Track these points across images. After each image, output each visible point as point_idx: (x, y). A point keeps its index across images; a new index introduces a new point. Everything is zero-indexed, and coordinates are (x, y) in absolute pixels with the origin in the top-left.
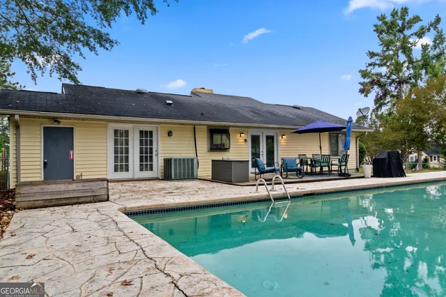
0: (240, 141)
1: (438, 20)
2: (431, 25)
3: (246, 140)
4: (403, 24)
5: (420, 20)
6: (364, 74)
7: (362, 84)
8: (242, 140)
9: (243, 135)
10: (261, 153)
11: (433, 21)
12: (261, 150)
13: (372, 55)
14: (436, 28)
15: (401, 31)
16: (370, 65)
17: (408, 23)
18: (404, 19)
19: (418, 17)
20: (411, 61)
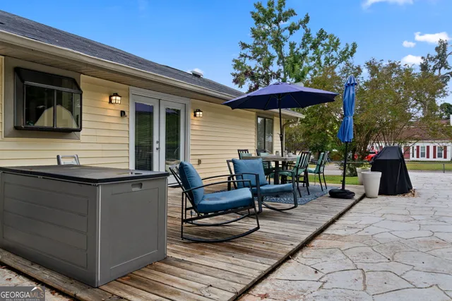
0: (111, 113)
1: (307, 19)
2: (301, 23)
3: (123, 113)
4: (279, 15)
5: (295, 14)
6: (238, 65)
7: (234, 75)
8: (113, 112)
9: (116, 99)
10: (155, 146)
11: (303, 19)
12: (156, 138)
13: (244, 46)
14: (306, 27)
15: (277, 22)
16: (242, 56)
17: (283, 15)
18: (280, 10)
19: (293, 11)
20: (281, 57)
